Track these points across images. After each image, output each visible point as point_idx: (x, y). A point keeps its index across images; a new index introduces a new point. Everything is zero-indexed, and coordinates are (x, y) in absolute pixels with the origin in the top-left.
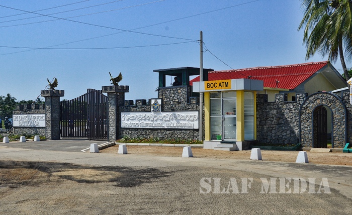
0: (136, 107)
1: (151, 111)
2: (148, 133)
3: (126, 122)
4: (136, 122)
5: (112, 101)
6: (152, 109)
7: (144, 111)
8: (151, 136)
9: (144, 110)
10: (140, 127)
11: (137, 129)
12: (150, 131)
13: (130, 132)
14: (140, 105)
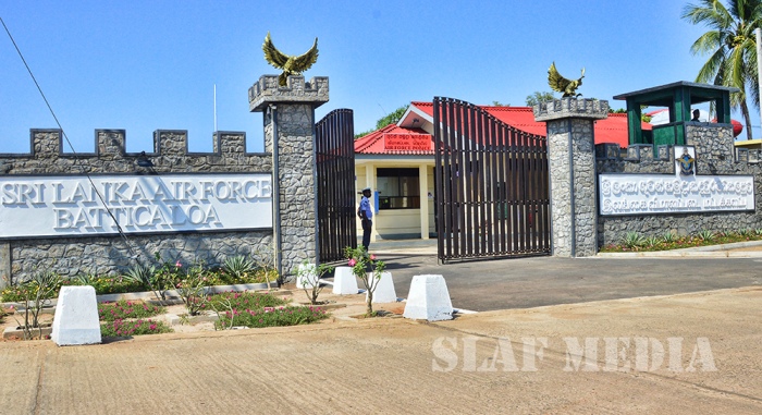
0: (638, 162)
1: (674, 174)
2: (666, 225)
3: (614, 199)
4: (640, 199)
5: (583, 141)
6: (678, 169)
7: (658, 172)
8: (673, 232)
9: (658, 170)
10: (648, 211)
11: (641, 217)
12: (671, 218)
13: (624, 226)
14: (649, 159)
